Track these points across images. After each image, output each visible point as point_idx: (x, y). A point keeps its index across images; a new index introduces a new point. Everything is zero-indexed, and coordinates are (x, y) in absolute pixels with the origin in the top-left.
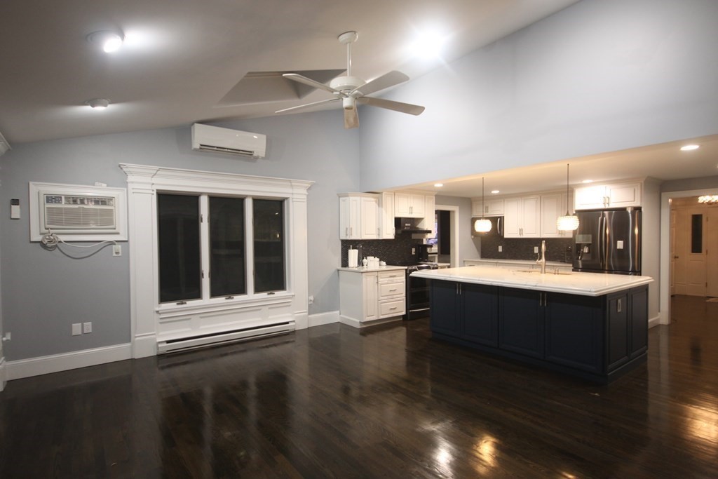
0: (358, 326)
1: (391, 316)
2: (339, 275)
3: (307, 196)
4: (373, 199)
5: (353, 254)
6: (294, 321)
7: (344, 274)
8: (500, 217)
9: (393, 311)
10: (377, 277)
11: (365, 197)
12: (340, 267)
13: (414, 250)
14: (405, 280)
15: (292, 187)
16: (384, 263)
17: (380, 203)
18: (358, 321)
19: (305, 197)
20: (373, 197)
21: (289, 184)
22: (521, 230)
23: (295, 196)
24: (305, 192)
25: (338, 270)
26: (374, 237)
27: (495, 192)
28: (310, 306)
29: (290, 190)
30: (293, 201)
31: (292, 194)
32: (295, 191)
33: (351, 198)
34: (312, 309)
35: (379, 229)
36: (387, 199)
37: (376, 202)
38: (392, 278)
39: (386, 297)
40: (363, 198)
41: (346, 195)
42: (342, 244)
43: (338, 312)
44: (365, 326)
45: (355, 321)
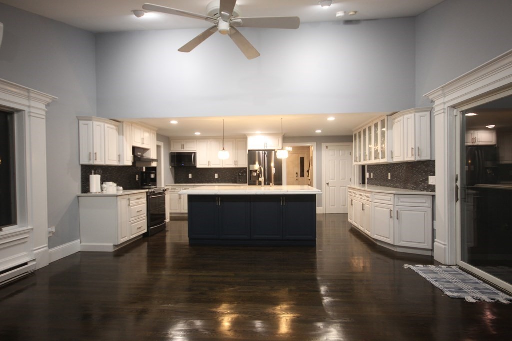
0: (112, 250)
1: (138, 234)
2: (79, 202)
3: (47, 112)
4: (114, 127)
5: (95, 179)
6: (34, 260)
7: (85, 200)
8: (194, 153)
9: (140, 230)
10: (129, 199)
11: (110, 124)
12: (80, 193)
13: (137, 176)
14: (146, 201)
15: (29, 98)
16: (121, 188)
17: (121, 132)
18: (112, 244)
19: (44, 113)
20: (115, 126)
21: (26, 94)
22: (209, 163)
23: (32, 110)
24: (44, 107)
25: (79, 196)
26: (115, 163)
27: (198, 134)
28: (50, 238)
29: (26, 102)
30: (30, 116)
31: (29, 107)
32: (33, 104)
33: (96, 123)
34: (53, 241)
35: (119, 156)
36: (127, 129)
37: (117, 130)
38: (138, 200)
39: (134, 218)
40: (107, 125)
41: (89, 119)
42: (82, 170)
43: (79, 240)
44: (117, 248)
45: (108, 245)
